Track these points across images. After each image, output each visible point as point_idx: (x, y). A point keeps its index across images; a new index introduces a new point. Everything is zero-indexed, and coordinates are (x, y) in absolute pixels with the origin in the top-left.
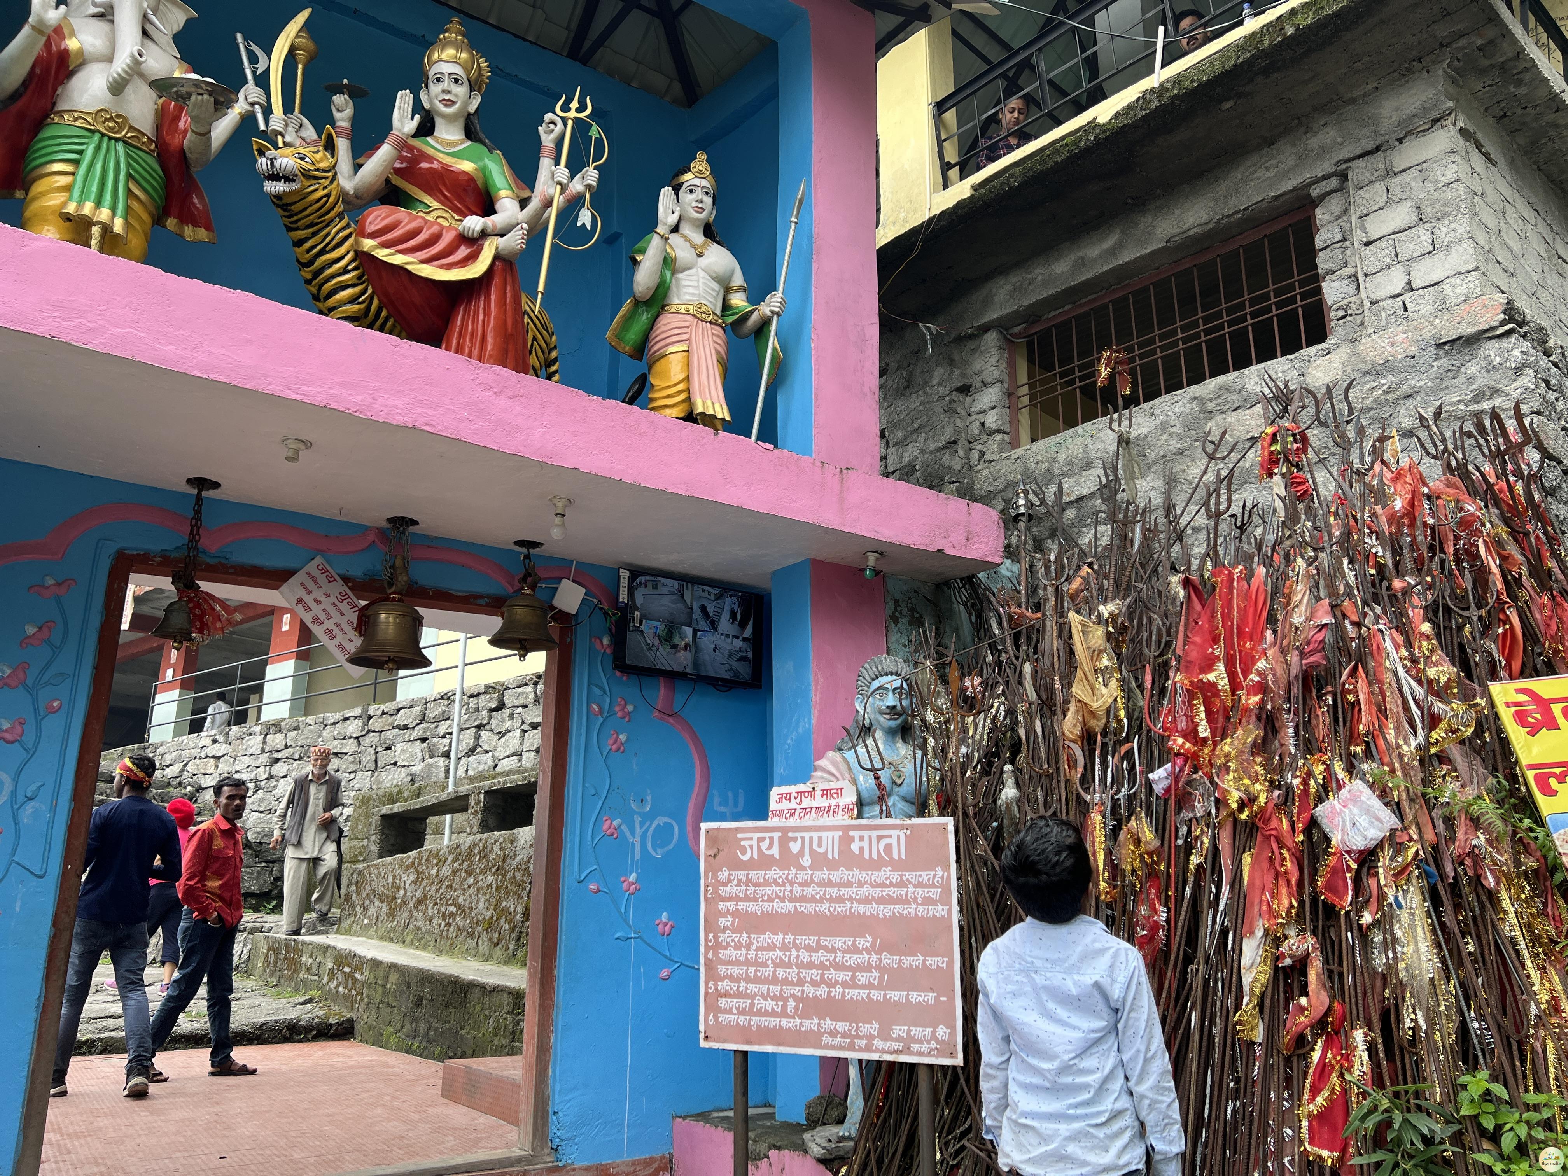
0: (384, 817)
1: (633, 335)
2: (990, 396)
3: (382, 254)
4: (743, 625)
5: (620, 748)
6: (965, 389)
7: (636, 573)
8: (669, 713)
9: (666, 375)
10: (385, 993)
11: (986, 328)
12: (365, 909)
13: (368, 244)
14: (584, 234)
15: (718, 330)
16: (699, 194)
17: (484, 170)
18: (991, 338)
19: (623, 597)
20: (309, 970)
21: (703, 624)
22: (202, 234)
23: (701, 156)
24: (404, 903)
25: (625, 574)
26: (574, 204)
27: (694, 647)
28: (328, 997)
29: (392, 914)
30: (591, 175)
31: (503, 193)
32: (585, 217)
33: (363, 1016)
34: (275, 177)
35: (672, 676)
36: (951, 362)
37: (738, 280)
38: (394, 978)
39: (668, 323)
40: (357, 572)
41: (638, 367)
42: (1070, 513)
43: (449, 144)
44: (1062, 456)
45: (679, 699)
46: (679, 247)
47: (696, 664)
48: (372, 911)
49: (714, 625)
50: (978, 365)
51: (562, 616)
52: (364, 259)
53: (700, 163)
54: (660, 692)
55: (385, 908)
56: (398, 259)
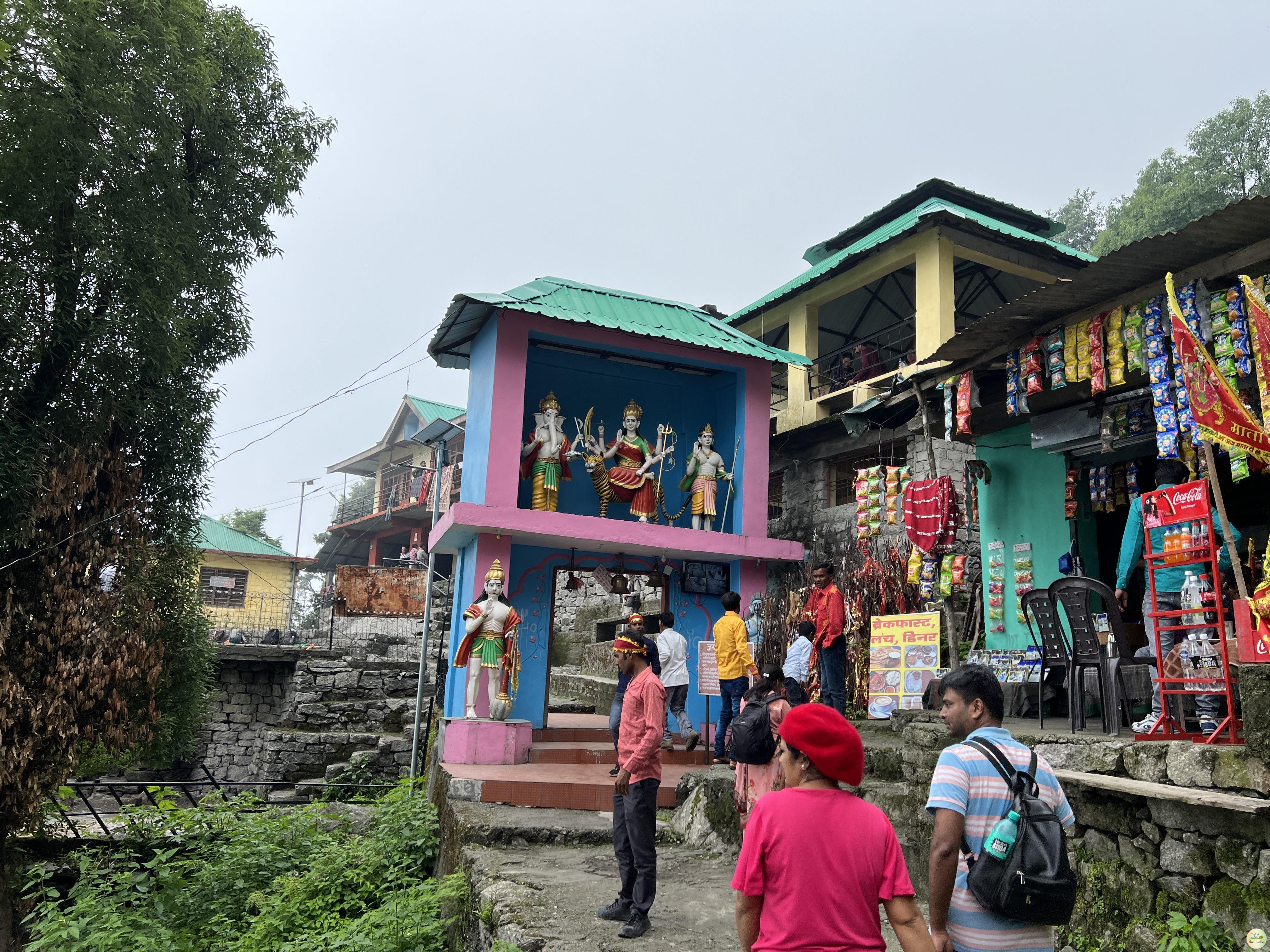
0: (598, 624)
1: (687, 485)
2: (820, 486)
3: (616, 483)
4: (723, 576)
5: (684, 616)
6: (812, 482)
7: (688, 561)
8: (699, 605)
9: (697, 500)
10: (607, 695)
11: (820, 459)
12: (593, 664)
13: (612, 480)
14: (671, 465)
15: (714, 482)
16: (707, 438)
17: (641, 446)
18: (821, 463)
19: (684, 570)
20: (573, 688)
21: (709, 577)
22: (570, 479)
23: (708, 425)
24: (610, 662)
25: (684, 563)
26: (668, 456)
27: (707, 584)
28: (582, 698)
29: (605, 666)
30: (672, 448)
31: (647, 454)
32: (671, 461)
33: (598, 704)
34: (589, 468)
35: (699, 594)
36: (808, 471)
37: (721, 463)
38: (611, 689)
39: (698, 482)
40: (610, 567)
41: (689, 493)
42: (839, 536)
43: (631, 439)
44: (837, 515)
45: (702, 600)
46: (701, 457)
47: (707, 590)
48: (596, 665)
49: (713, 577)
50: (817, 473)
51: (666, 576)
52: (611, 484)
53: (708, 427)
54: (696, 599)
55: (602, 664)
56: (621, 484)
